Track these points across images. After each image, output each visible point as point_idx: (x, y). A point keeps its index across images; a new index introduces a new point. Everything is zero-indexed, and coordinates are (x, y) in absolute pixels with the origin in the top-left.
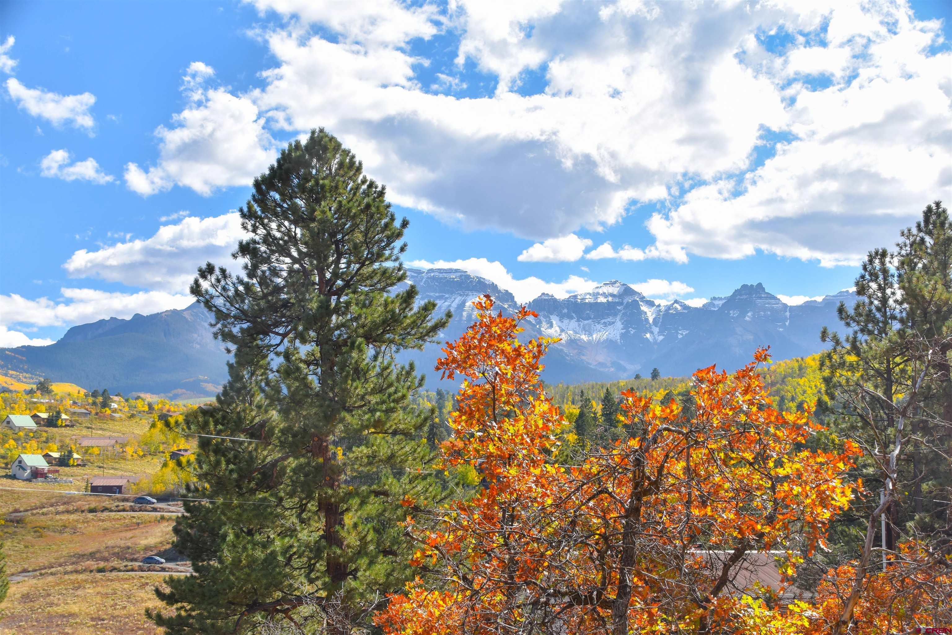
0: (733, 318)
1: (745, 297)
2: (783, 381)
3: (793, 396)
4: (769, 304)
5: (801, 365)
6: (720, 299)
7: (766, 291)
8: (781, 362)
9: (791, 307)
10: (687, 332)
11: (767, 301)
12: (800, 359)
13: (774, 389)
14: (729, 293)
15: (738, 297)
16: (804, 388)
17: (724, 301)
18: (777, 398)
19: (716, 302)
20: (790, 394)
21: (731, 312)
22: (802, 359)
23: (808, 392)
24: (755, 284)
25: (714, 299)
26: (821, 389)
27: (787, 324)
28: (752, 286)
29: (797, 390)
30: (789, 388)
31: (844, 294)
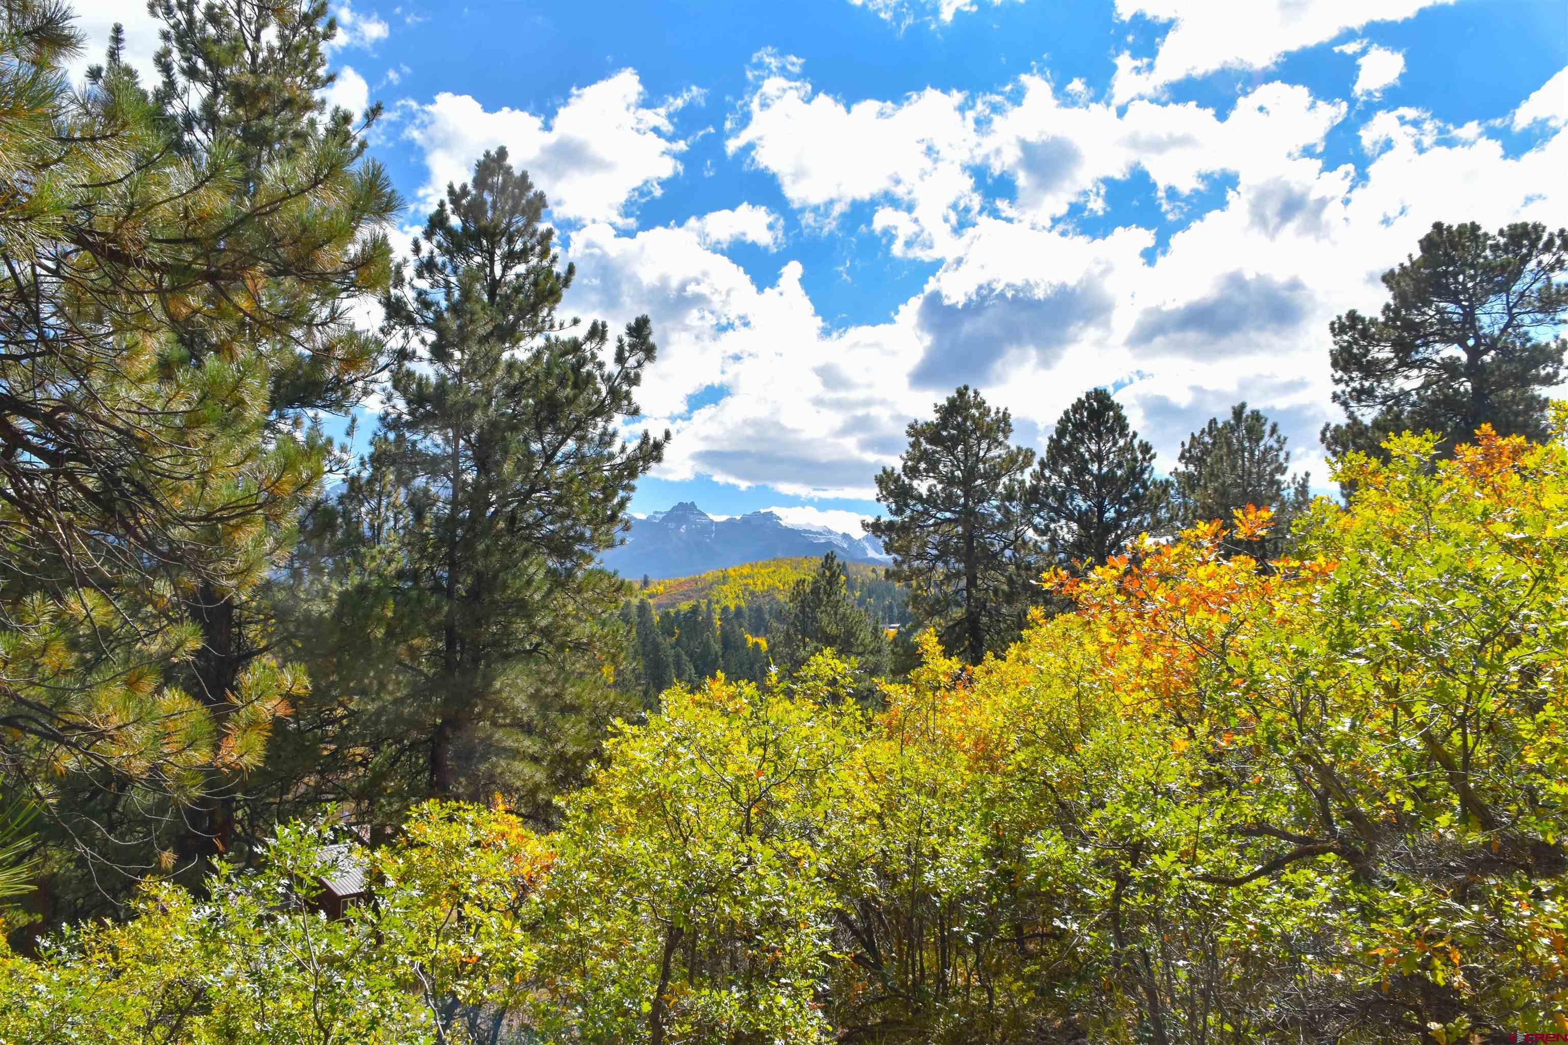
0: (671, 529)
1: (680, 512)
4: (699, 519)
5: (725, 574)
6: (661, 513)
7: (698, 509)
9: (716, 523)
10: (632, 539)
11: (698, 517)
14: (668, 509)
15: (675, 512)
17: (665, 515)
18: (706, 601)
19: (658, 516)
21: (669, 524)
23: (730, 597)
24: (689, 502)
25: (656, 513)
26: (739, 594)
27: (713, 536)
28: (686, 504)
31: (757, 514)
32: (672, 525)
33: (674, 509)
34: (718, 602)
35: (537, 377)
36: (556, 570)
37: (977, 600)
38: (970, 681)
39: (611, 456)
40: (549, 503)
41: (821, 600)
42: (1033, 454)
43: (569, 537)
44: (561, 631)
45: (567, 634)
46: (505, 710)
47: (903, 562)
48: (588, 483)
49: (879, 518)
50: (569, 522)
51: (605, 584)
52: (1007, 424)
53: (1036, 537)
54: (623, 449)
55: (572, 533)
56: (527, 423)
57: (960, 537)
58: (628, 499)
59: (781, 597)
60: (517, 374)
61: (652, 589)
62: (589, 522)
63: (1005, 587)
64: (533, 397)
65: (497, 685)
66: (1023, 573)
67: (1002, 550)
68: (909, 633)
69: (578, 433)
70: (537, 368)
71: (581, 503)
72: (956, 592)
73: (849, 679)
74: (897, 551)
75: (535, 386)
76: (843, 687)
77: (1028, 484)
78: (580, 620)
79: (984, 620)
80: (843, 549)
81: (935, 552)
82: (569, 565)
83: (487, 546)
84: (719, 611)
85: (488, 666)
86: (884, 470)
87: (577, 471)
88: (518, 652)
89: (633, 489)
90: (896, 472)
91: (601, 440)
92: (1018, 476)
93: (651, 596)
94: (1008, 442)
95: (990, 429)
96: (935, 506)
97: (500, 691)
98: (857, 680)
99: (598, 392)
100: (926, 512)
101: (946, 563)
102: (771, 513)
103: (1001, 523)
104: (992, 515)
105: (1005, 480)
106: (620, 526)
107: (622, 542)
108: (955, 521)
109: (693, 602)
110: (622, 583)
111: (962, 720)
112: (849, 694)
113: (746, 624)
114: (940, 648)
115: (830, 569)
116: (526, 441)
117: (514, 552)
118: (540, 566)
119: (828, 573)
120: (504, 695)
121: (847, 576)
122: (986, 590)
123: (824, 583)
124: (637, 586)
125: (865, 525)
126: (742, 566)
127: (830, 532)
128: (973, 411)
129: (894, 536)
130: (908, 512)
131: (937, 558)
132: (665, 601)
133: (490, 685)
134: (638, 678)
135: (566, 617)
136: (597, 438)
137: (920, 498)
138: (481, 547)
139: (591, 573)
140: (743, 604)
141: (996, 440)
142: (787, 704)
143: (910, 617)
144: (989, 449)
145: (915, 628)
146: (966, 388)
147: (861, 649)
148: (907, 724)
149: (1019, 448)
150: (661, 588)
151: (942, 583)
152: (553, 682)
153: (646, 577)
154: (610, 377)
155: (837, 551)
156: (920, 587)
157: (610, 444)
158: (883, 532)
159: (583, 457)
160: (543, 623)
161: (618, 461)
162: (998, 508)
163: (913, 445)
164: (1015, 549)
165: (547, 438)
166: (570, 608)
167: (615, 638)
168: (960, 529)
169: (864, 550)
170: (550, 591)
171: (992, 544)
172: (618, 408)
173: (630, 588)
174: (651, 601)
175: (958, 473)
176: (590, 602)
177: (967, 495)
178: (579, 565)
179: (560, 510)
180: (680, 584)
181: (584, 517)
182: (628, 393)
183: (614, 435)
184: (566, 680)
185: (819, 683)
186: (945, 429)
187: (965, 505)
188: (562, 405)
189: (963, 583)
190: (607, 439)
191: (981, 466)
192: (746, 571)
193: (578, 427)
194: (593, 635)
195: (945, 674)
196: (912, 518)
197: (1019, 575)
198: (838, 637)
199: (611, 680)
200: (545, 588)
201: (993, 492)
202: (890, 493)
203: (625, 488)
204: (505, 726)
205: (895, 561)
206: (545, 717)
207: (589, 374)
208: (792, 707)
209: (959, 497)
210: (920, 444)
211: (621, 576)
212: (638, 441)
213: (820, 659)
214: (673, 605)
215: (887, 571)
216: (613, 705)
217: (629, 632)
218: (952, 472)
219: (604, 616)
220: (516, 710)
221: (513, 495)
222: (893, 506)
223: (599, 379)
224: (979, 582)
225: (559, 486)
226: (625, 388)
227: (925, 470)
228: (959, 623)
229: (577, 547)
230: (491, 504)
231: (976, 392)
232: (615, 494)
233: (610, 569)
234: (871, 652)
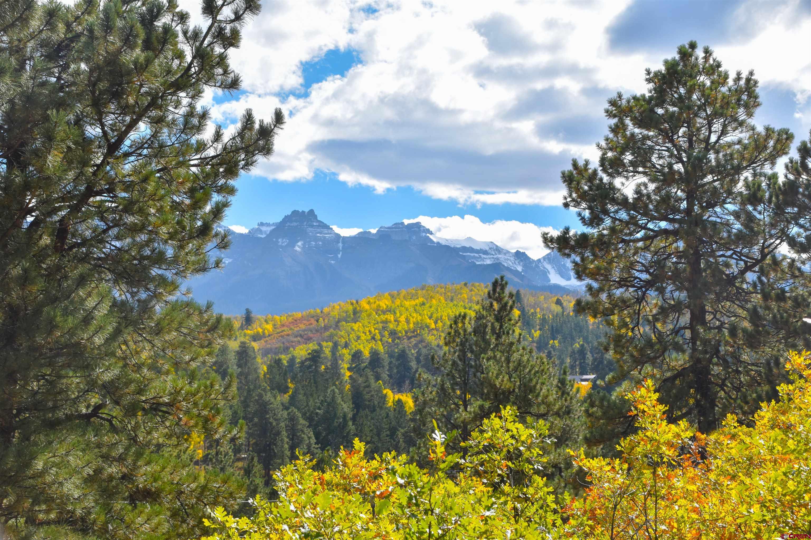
0: (282, 247)
1: (295, 224)
2: (337, 325)
3: (346, 342)
4: (321, 233)
5: (356, 308)
6: (268, 225)
7: (319, 219)
8: (335, 304)
9: (344, 238)
10: (230, 260)
11: (319, 230)
12: (354, 302)
13: (327, 334)
14: (279, 219)
15: (288, 224)
16: (358, 333)
17: (273, 227)
18: (330, 344)
19: (264, 229)
20: (343, 340)
21: (280, 240)
22: (357, 302)
23: (362, 338)
24: (307, 210)
25: (262, 224)
26: (375, 335)
27: (339, 256)
28: (303, 212)
29: (351, 336)
30: (343, 333)
31: (399, 226)
32: (283, 242)
33: (287, 219)
34: (346, 346)
35: (91, 31)
36: (124, 303)
37: (706, 342)
38: (703, 455)
39: (201, 146)
40: (114, 211)
41: (488, 343)
42: (790, 137)
43: (143, 258)
44: (133, 387)
45: (140, 392)
46: (49, 500)
47: (601, 290)
48: (170, 182)
49: (567, 230)
50: (143, 237)
51: (194, 322)
52: (752, 95)
53: (794, 255)
54: (218, 136)
55: (147, 252)
56: (79, 97)
57: (680, 254)
58: (226, 205)
59: (431, 339)
60: (61, 27)
61: (256, 328)
62: (172, 236)
63: (746, 324)
64: (87, 60)
65: (39, 465)
66: (773, 305)
67: (742, 272)
68: (609, 388)
69: (154, 113)
70: (90, 19)
71: (160, 210)
72: (676, 332)
73: (536, 451)
74: (593, 275)
75: (89, 45)
76: (529, 461)
77: (781, 180)
78: (159, 371)
79: (717, 370)
80: (516, 273)
81: (645, 276)
82: (143, 295)
83: (25, 271)
84: (348, 357)
85: (25, 438)
86: (575, 164)
87: (154, 166)
88: (69, 418)
89: (231, 191)
90: (592, 167)
91: (186, 123)
92: (767, 169)
93: (256, 338)
94: (752, 121)
95: (726, 104)
96: (646, 213)
97: (42, 474)
98: (545, 451)
99: (180, 55)
100: (632, 221)
101: (661, 291)
102: (418, 225)
103: (740, 237)
104: (727, 224)
105: (747, 174)
106: (215, 241)
107: (217, 264)
108: (675, 233)
109: (312, 346)
110: (219, 320)
111: (695, 510)
112: (537, 472)
113: (385, 376)
114: (661, 407)
115: (499, 300)
116: (78, 122)
117: (66, 277)
118: (102, 297)
119: (496, 306)
120: (48, 479)
121: (522, 310)
122: (719, 328)
123: (491, 319)
124: (237, 325)
125: (547, 240)
126: (379, 298)
127: (498, 250)
128: (702, 78)
129: (588, 254)
130: (608, 222)
131: (648, 284)
132: (275, 344)
133: (28, 465)
134: (237, 451)
135: (138, 367)
136: (181, 120)
137: (624, 203)
138: (16, 271)
139: (175, 307)
140: (381, 348)
141: (735, 120)
142: (450, 485)
143: (610, 366)
144: (724, 133)
145: (617, 381)
146: (693, 46)
147: (543, 409)
148: (618, 514)
149: (768, 129)
150: (269, 327)
151: (656, 319)
152: (121, 459)
153: (248, 313)
154: (196, 34)
155: (508, 276)
156: (625, 325)
157: (199, 128)
158: (573, 249)
159: (162, 146)
160: (107, 377)
161: (211, 152)
162: (737, 215)
163: (615, 130)
164: (762, 272)
165: (109, 120)
166: (144, 355)
167: (207, 395)
168: (681, 245)
169: (545, 273)
170: (117, 332)
171: (727, 265)
172: (210, 79)
173: (229, 327)
174: (255, 345)
175: (678, 167)
176: (173, 345)
177: (690, 197)
178: (156, 296)
179: (130, 219)
180: (296, 321)
181: (164, 229)
182: (222, 59)
183: (204, 116)
184: (139, 455)
185: (495, 456)
186: (661, 104)
187: (689, 211)
188: (129, 73)
189: (685, 319)
190: (195, 121)
191: (712, 156)
192: (384, 303)
193: (153, 104)
194: (178, 392)
195: (670, 445)
196: (613, 230)
197: (768, 308)
198: (510, 392)
199: (200, 454)
200: (110, 329)
201: (730, 193)
202: (583, 196)
203: (220, 190)
204: (48, 523)
205: (590, 288)
206: (108, 509)
207: (167, 30)
208: (457, 489)
209: (680, 200)
210: (625, 127)
211: (216, 311)
212: (239, 125)
213: (497, 422)
214: (286, 350)
215: (578, 303)
216: (204, 488)
217: (228, 387)
218: (670, 166)
219: (194, 365)
220: (66, 498)
221: (63, 199)
222: (587, 214)
223: (181, 37)
224: (709, 317)
225: (128, 187)
226: (218, 50)
227: (632, 163)
228: (681, 374)
229: (155, 271)
230: (30, 211)
231: (707, 52)
232: (207, 198)
233: (202, 302)
234: (557, 414)
